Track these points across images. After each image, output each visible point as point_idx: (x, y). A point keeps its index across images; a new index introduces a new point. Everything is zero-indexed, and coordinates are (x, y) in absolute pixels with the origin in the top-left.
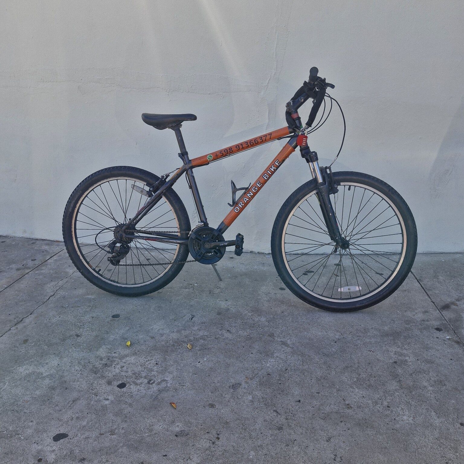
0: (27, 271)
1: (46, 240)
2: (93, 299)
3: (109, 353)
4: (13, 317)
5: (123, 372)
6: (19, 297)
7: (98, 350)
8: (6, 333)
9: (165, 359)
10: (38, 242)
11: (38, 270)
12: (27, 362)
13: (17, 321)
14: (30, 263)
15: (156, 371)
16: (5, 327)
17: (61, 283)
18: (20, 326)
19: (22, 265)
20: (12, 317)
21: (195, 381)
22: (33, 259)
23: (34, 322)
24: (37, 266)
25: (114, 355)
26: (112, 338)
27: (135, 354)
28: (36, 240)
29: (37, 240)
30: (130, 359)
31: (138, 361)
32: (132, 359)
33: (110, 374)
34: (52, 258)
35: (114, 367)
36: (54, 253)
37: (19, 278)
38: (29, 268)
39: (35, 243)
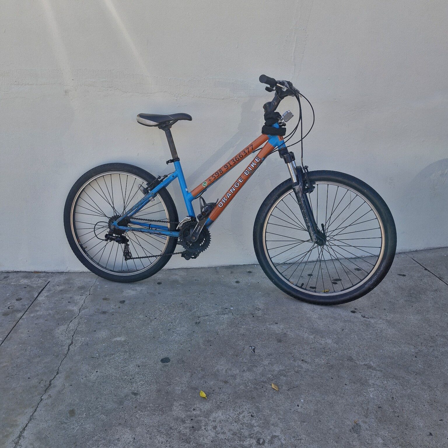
0: (19, 315)
1: (20, 272)
2: (125, 341)
3: (187, 411)
4: (36, 381)
5: (219, 435)
6: (28, 352)
7: (171, 409)
8: (39, 406)
9: (257, 407)
10: (11, 276)
11: (32, 312)
12: (91, 442)
13: (45, 386)
14: (17, 305)
15: (258, 426)
16: (33, 397)
17: (72, 326)
18: (52, 392)
19: (7, 307)
20: (34, 381)
21: (309, 431)
22: (17, 298)
23: (68, 384)
24: (27, 307)
25: (195, 413)
26: (178, 390)
27: (219, 408)
28: (6, 273)
29: (8, 272)
30: (217, 415)
31: (228, 416)
32: (219, 415)
33: (206, 440)
34: (41, 294)
35: (205, 429)
36: (39, 287)
37: (13, 326)
38: (18, 311)
39: (8, 277)
